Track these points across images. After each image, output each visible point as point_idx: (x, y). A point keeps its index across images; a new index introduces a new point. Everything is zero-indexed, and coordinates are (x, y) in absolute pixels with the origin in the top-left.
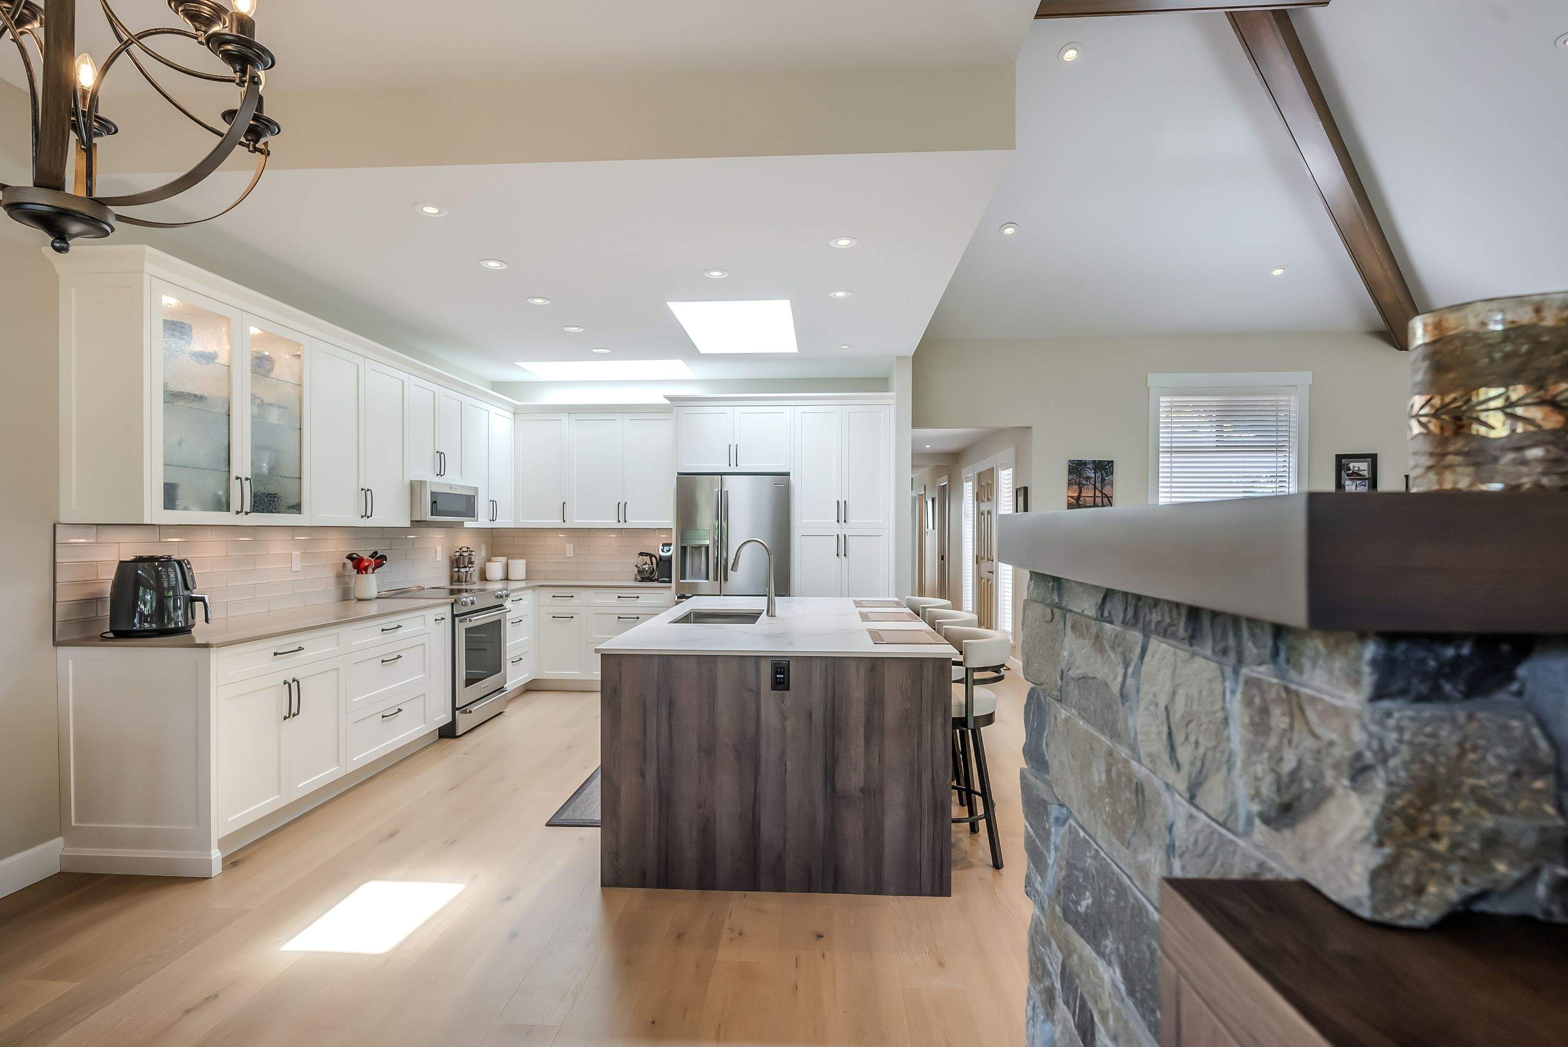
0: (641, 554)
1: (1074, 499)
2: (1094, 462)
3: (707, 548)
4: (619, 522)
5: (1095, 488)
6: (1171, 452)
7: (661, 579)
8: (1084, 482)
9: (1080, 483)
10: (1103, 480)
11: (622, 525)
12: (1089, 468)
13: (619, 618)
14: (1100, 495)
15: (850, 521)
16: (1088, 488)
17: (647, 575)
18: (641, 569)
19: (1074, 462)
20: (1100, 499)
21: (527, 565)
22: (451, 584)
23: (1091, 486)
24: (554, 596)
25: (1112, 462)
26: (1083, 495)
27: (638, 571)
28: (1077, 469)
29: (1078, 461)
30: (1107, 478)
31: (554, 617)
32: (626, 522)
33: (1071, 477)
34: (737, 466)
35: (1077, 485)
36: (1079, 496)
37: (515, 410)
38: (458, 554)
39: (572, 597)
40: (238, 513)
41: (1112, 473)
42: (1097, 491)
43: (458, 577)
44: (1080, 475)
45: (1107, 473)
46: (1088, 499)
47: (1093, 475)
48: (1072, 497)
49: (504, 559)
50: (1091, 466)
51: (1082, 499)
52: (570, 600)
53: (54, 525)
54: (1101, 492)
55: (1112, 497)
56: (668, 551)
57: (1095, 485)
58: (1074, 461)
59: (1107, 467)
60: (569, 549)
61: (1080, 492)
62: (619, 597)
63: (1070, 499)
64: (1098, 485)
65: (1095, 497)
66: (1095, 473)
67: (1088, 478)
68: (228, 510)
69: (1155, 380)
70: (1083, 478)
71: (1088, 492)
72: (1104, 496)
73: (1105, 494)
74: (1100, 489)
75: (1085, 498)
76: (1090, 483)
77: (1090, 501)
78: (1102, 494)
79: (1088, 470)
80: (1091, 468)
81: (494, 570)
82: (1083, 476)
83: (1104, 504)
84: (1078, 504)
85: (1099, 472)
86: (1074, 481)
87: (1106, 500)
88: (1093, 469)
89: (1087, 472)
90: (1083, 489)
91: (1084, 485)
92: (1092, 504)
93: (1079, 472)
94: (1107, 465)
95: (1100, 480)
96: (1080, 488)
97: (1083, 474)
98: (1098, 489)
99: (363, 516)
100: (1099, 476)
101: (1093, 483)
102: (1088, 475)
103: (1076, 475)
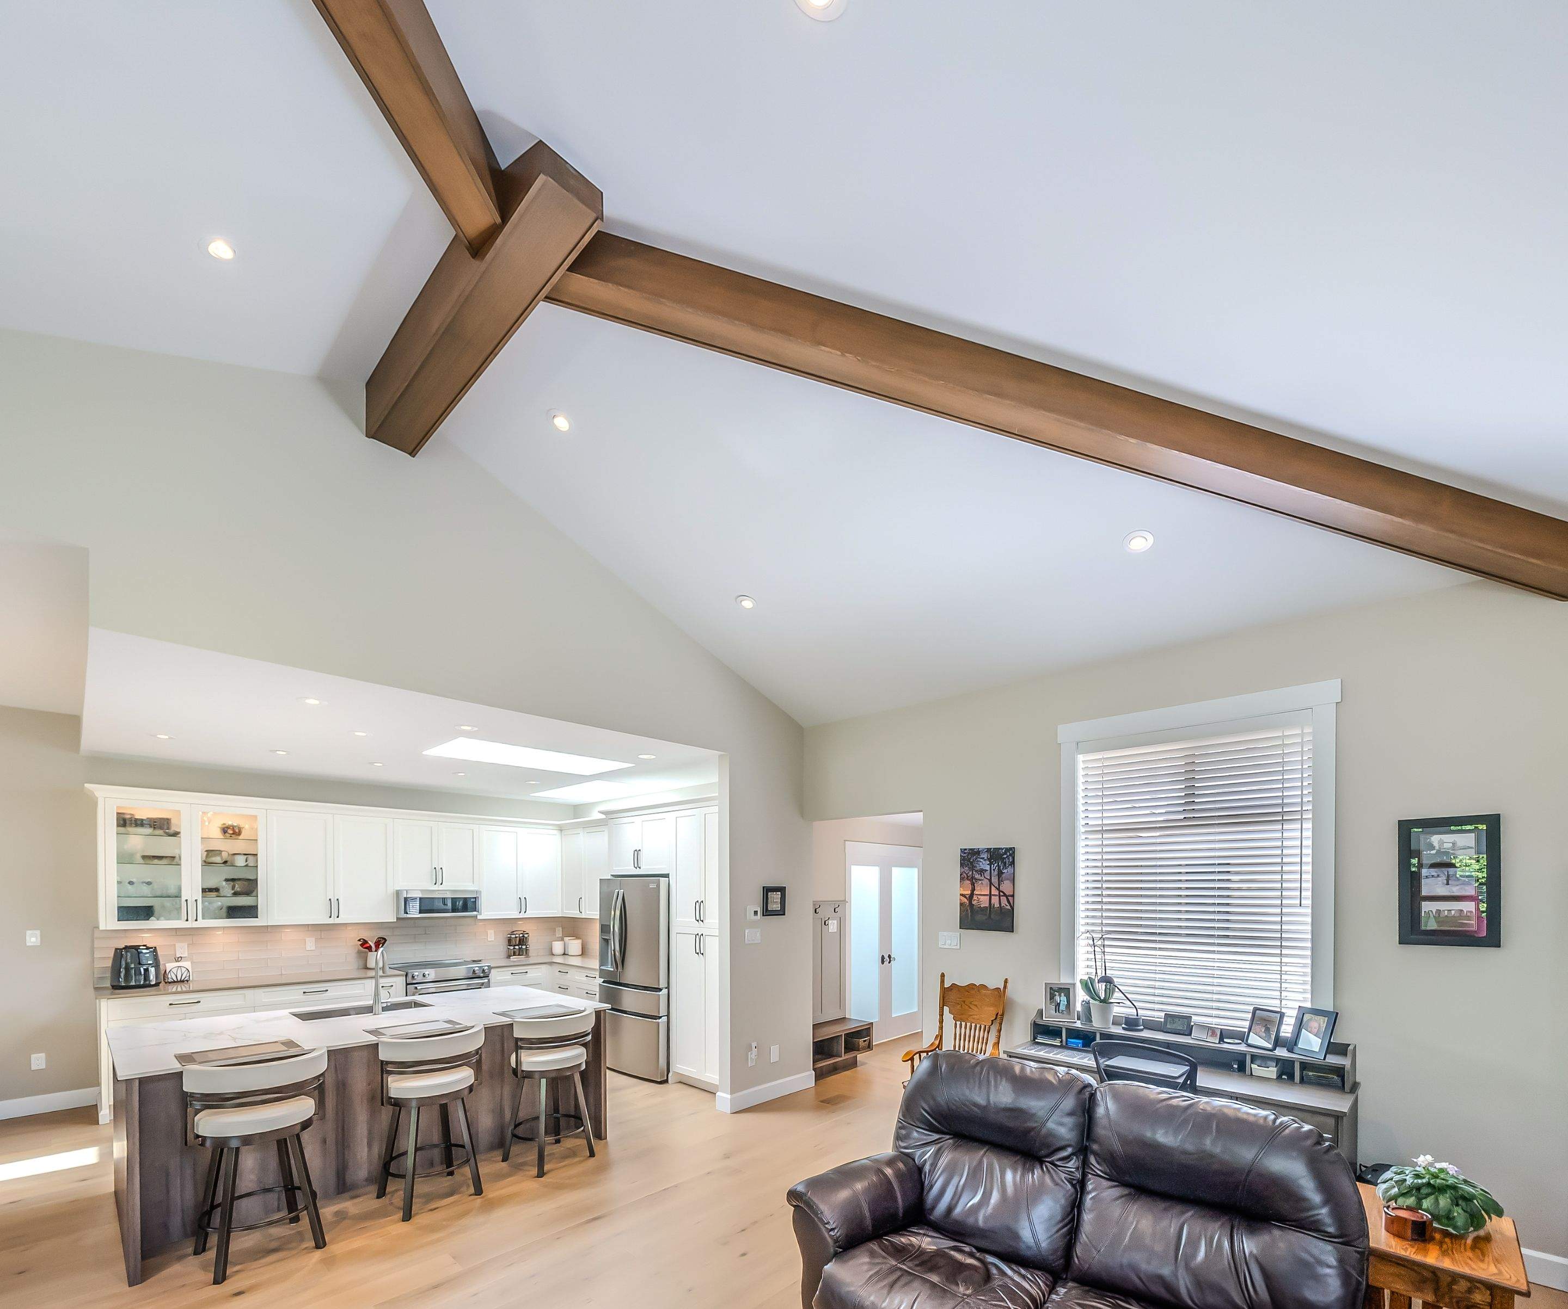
1: (966, 897)
2: (989, 850)
5: (991, 884)
6: (1102, 832)
8: (977, 876)
9: (973, 878)
10: (1000, 874)
12: (983, 858)
14: (997, 893)
16: (982, 883)
19: (966, 851)
20: (997, 898)
23: (986, 882)
25: (1014, 848)
26: (976, 892)
28: (969, 860)
29: (970, 849)
30: (1005, 871)
33: (963, 869)
35: (969, 880)
36: (972, 895)
41: (1013, 863)
42: (993, 888)
44: (972, 868)
45: (1005, 864)
46: (982, 898)
47: (988, 868)
48: (965, 895)
50: (985, 856)
51: (975, 898)
54: (998, 889)
55: (1013, 896)
57: (990, 880)
58: (966, 849)
59: (1005, 856)
61: (973, 890)
63: (962, 898)
64: (995, 880)
65: (990, 895)
66: (990, 864)
67: (982, 872)
69: (1066, 732)
70: (976, 871)
71: (982, 889)
72: (1001, 894)
73: (1003, 892)
74: (997, 885)
75: (979, 897)
76: (985, 877)
77: (984, 902)
78: (1000, 891)
79: (981, 860)
80: (986, 858)
81: (558, 947)
82: (976, 869)
83: (1002, 905)
84: (971, 905)
85: (996, 863)
86: (965, 875)
87: (1004, 900)
88: (989, 859)
89: (981, 863)
90: (975, 885)
91: (976, 879)
92: (987, 905)
93: (971, 863)
94: (1005, 853)
95: (996, 872)
96: (973, 884)
97: (976, 867)
98: (994, 886)
99: (330, 917)
100: (996, 868)
101: (989, 878)
102: (983, 866)
103: (967, 868)
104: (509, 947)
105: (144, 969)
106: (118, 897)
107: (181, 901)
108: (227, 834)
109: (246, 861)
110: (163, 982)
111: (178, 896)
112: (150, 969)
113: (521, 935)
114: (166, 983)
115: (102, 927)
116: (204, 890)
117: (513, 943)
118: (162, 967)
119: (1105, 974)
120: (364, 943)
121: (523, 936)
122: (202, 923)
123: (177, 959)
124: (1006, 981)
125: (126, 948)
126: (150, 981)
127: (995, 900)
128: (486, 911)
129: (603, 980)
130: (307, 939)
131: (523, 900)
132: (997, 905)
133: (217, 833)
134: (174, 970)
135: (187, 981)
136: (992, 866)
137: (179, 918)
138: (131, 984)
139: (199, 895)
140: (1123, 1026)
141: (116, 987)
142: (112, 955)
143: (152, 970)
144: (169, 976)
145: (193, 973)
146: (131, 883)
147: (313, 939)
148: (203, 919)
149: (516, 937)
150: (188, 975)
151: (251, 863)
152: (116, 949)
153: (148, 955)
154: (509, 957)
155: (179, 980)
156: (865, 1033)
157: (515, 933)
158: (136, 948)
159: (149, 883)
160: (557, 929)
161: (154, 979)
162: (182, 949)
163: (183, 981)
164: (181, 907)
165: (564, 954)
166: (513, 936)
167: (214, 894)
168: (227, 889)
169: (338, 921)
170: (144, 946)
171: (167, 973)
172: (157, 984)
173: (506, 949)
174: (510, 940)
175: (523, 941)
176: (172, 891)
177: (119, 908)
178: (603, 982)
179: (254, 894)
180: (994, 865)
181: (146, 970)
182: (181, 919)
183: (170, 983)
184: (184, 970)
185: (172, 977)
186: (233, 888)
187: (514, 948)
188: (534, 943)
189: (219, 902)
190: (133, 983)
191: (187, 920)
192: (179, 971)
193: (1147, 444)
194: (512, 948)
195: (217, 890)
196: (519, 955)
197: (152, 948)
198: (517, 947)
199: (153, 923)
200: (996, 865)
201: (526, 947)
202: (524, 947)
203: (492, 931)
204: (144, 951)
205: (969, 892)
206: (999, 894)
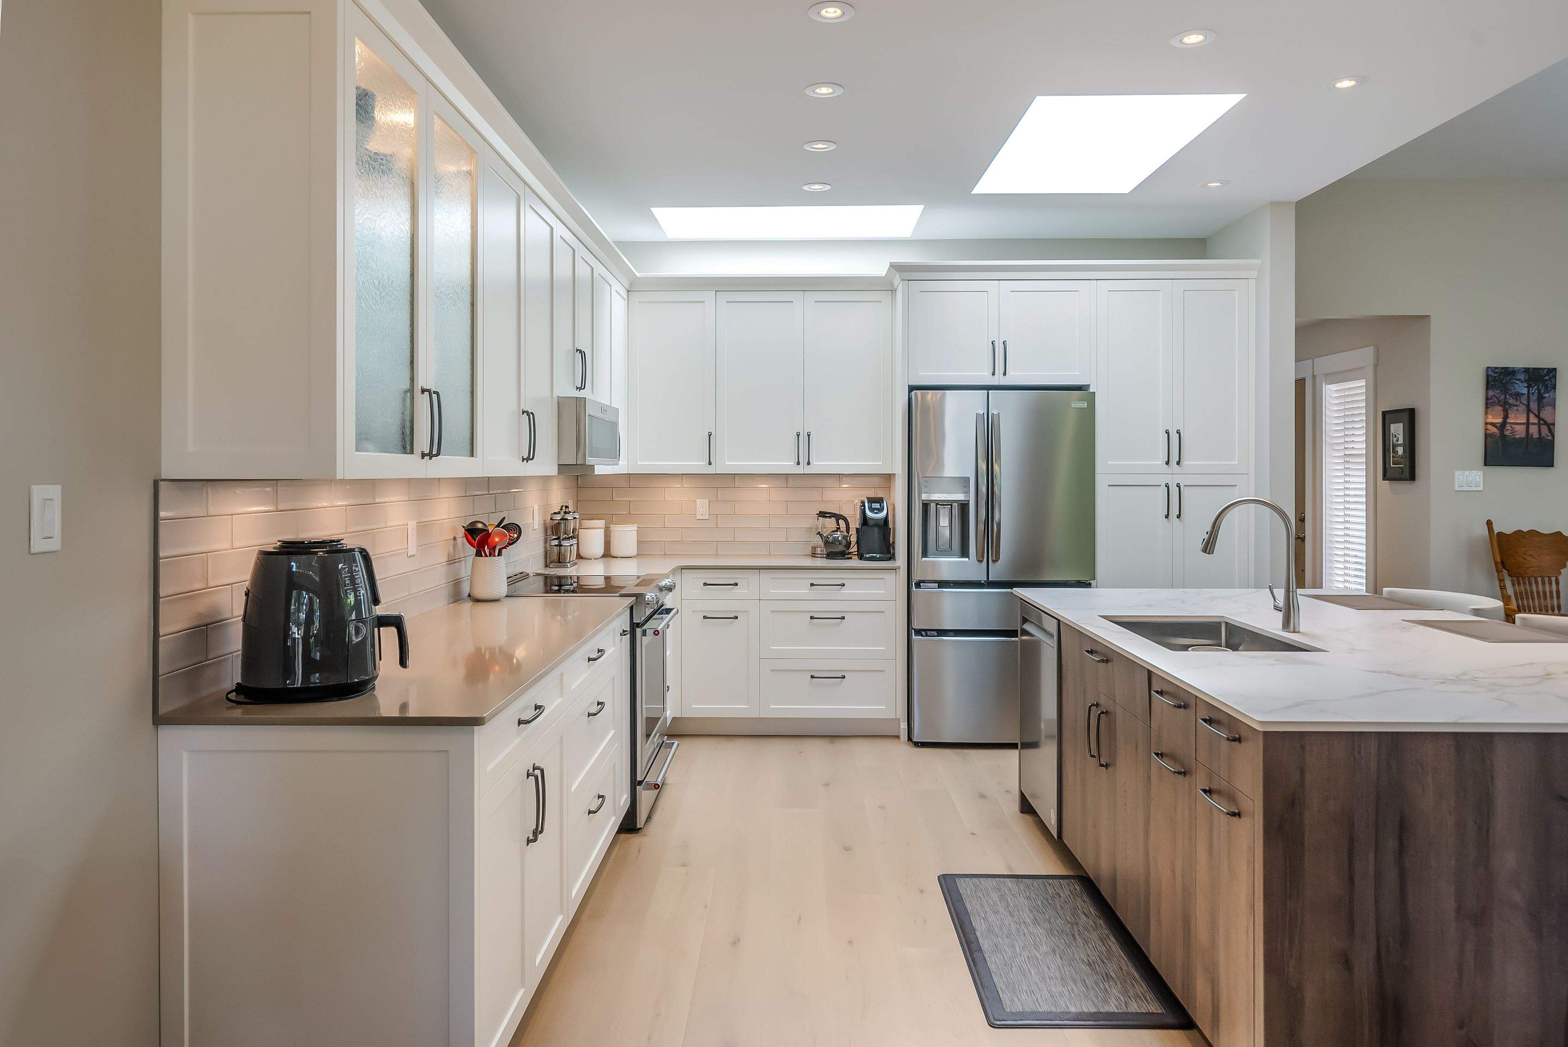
0: (822, 514)
1: (1495, 427)
2: (1526, 370)
3: (964, 506)
4: (798, 463)
5: (1529, 411)
7: (867, 556)
8: (1511, 401)
9: (1506, 403)
10: (1540, 398)
11: (800, 470)
12: (1519, 380)
13: (812, 618)
14: (1536, 421)
15: (1185, 462)
16: (1517, 410)
17: (841, 548)
18: (831, 539)
20: (1536, 427)
21: (639, 532)
22: (546, 566)
23: (1522, 408)
24: (705, 584)
25: (1555, 370)
26: (1509, 421)
27: (827, 543)
28: (1500, 381)
29: (1501, 369)
30: (1546, 395)
31: (705, 617)
32: (809, 463)
33: (1491, 393)
34: (1005, 374)
35: (1499, 405)
36: (1504, 424)
37: (631, 285)
38: (558, 517)
39: (736, 584)
40: (423, 455)
41: (1554, 387)
42: (1532, 416)
43: (559, 554)
44: (1505, 390)
45: (1546, 387)
46: (1517, 428)
47: (1525, 391)
48: (1493, 424)
49: (601, 523)
50: (1522, 377)
51: (1508, 427)
52: (731, 589)
53: (156, 484)
54: (1538, 416)
55: (1554, 424)
56: (881, 510)
57: (1528, 406)
58: (1497, 368)
59: (1547, 378)
60: (702, 507)
61: (1506, 417)
62: (812, 585)
63: (1489, 427)
64: (1534, 406)
65: (1528, 424)
66: (1529, 387)
67: (1518, 395)
68: (412, 452)
70: (1510, 395)
71: (1517, 418)
72: (1542, 422)
73: (1543, 420)
74: (1536, 412)
75: (1513, 426)
76: (1521, 403)
77: (1520, 431)
78: (1540, 419)
79: (1517, 382)
80: (1523, 380)
82: (1510, 392)
83: (1543, 435)
84: (1503, 436)
85: (1534, 386)
86: (1495, 399)
87: (1545, 430)
88: (1526, 381)
89: (1516, 385)
90: (1509, 412)
91: (1511, 405)
92: (1523, 435)
93: (1501, 385)
94: (1547, 374)
95: (1535, 397)
96: (1505, 411)
97: (1510, 390)
98: (1533, 413)
100: (1535, 392)
101: (1526, 403)
102: (1518, 390)
103: (1498, 391)
127: (1534, 430)
132: (1536, 436)
136: (1531, 389)
200: (1535, 388)
205: (1501, 420)
206: (1539, 422)
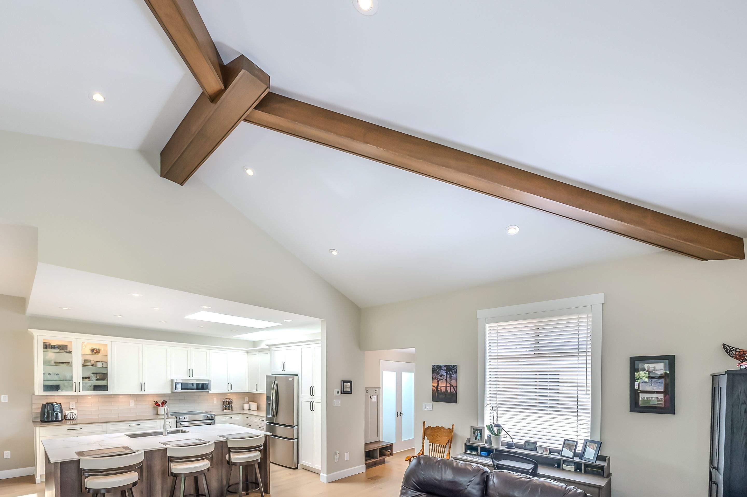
1: (435, 387)
2: (445, 366)
5: (446, 381)
6: (493, 359)
8: (440, 378)
10: (451, 377)
12: (443, 370)
14: (449, 385)
16: (442, 381)
20: (450, 388)
23: (444, 380)
25: (456, 365)
26: (439, 385)
28: (436, 370)
29: (437, 365)
30: (453, 375)
34: (285, 371)
35: (437, 379)
36: (438, 386)
37: (247, 352)
41: (456, 372)
42: (447, 383)
44: (438, 374)
45: (453, 372)
47: (445, 374)
50: (444, 368)
51: (439, 387)
54: (450, 384)
55: (456, 387)
57: (446, 380)
58: (435, 365)
59: (453, 369)
61: (438, 384)
63: (433, 387)
64: (448, 380)
65: (446, 386)
67: (442, 376)
69: (481, 314)
70: (440, 375)
71: (442, 383)
72: (451, 386)
73: (452, 385)
74: (449, 382)
75: (441, 387)
77: (443, 389)
78: (450, 385)
79: (442, 370)
80: (444, 370)
81: (246, 406)
82: (440, 374)
83: (451, 391)
84: (437, 390)
86: (434, 377)
87: (452, 389)
89: (442, 372)
90: (439, 381)
91: (440, 379)
92: (445, 391)
93: (438, 372)
94: (453, 368)
95: (449, 376)
96: (438, 381)
99: (141, 391)
101: (445, 378)
102: (443, 374)
103: (435, 374)
104: (223, 406)
105: (56, 413)
106: (44, 380)
107: (72, 383)
108: (93, 352)
109: (102, 365)
110: (64, 419)
111: (71, 380)
112: (58, 413)
113: (229, 401)
114: (65, 420)
115: (36, 394)
116: (83, 378)
117: (225, 404)
118: (63, 413)
119: (498, 423)
120: (156, 403)
121: (230, 401)
122: (82, 393)
123: (70, 409)
124: (453, 425)
125: (48, 404)
126: (58, 419)
127: (448, 389)
128: (213, 389)
129: (267, 422)
130: (131, 401)
131: (230, 384)
132: (449, 391)
133: (89, 352)
134: (69, 414)
135: (75, 419)
136: (447, 373)
137: (72, 390)
138: (50, 420)
139: (81, 380)
140: (506, 446)
141: (42, 421)
142: (41, 406)
143: (59, 414)
144: (67, 417)
145: (78, 415)
146: (49, 374)
147: (133, 401)
148: (83, 391)
149: (227, 401)
150: (76, 416)
151: (104, 366)
152: (43, 404)
153: (57, 407)
154: (223, 410)
155: (71, 419)
156: (389, 448)
157: (226, 399)
158: (52, 404)
159: (58, 374)
160: (246, 398)
161: (60, 418)
162: (73, 405)
163: (73, 419)
164: (72, 386)
165: (249, 409)
166: (225, 401)
167: (88, 380)
168: (93, 378)
169: (144, 393)
170: (55, 403)
171: (66, 415)
172: (62, 420)
173: (222, 407)
174: (224, 403)
175: (230, 403)
176: (68, 378)
177: (44, 385)
178: (268, 423)
179: (106, 380)
180: (448, 373)
181: (57, 414)
182: (72, 391)
183: (67, 420)
184: (74, 414)
185: (68, 417)
186: (96, 377)
187: (226, 407)
188: (236, 404)
189: (90, 384)
190: (51, 420)
191: (75, 391)
192: (71, 415)
193: (514, 189)
194: (225, 406)
195: (89, 378)
196: (228, 410)
197: (59, 404)
198: (227, 406)
199: (60, 393)
200: (449, 373)
201: (232, 406)
202: (230, 406)
203: (216, 398)
204: (56, 405)
205: (436, 385)
206: (450, 386)
